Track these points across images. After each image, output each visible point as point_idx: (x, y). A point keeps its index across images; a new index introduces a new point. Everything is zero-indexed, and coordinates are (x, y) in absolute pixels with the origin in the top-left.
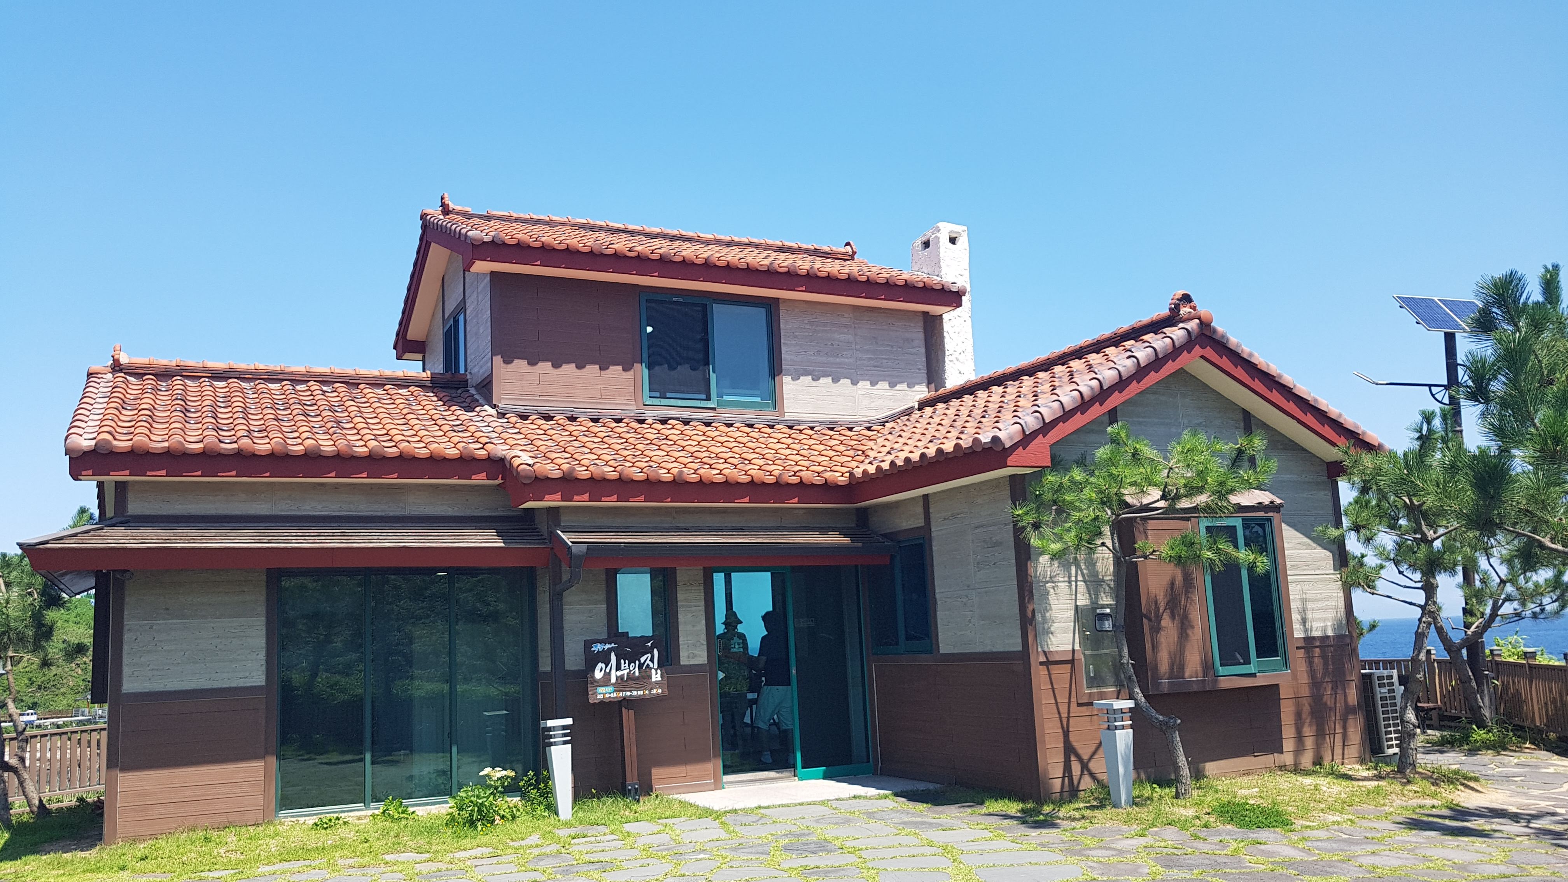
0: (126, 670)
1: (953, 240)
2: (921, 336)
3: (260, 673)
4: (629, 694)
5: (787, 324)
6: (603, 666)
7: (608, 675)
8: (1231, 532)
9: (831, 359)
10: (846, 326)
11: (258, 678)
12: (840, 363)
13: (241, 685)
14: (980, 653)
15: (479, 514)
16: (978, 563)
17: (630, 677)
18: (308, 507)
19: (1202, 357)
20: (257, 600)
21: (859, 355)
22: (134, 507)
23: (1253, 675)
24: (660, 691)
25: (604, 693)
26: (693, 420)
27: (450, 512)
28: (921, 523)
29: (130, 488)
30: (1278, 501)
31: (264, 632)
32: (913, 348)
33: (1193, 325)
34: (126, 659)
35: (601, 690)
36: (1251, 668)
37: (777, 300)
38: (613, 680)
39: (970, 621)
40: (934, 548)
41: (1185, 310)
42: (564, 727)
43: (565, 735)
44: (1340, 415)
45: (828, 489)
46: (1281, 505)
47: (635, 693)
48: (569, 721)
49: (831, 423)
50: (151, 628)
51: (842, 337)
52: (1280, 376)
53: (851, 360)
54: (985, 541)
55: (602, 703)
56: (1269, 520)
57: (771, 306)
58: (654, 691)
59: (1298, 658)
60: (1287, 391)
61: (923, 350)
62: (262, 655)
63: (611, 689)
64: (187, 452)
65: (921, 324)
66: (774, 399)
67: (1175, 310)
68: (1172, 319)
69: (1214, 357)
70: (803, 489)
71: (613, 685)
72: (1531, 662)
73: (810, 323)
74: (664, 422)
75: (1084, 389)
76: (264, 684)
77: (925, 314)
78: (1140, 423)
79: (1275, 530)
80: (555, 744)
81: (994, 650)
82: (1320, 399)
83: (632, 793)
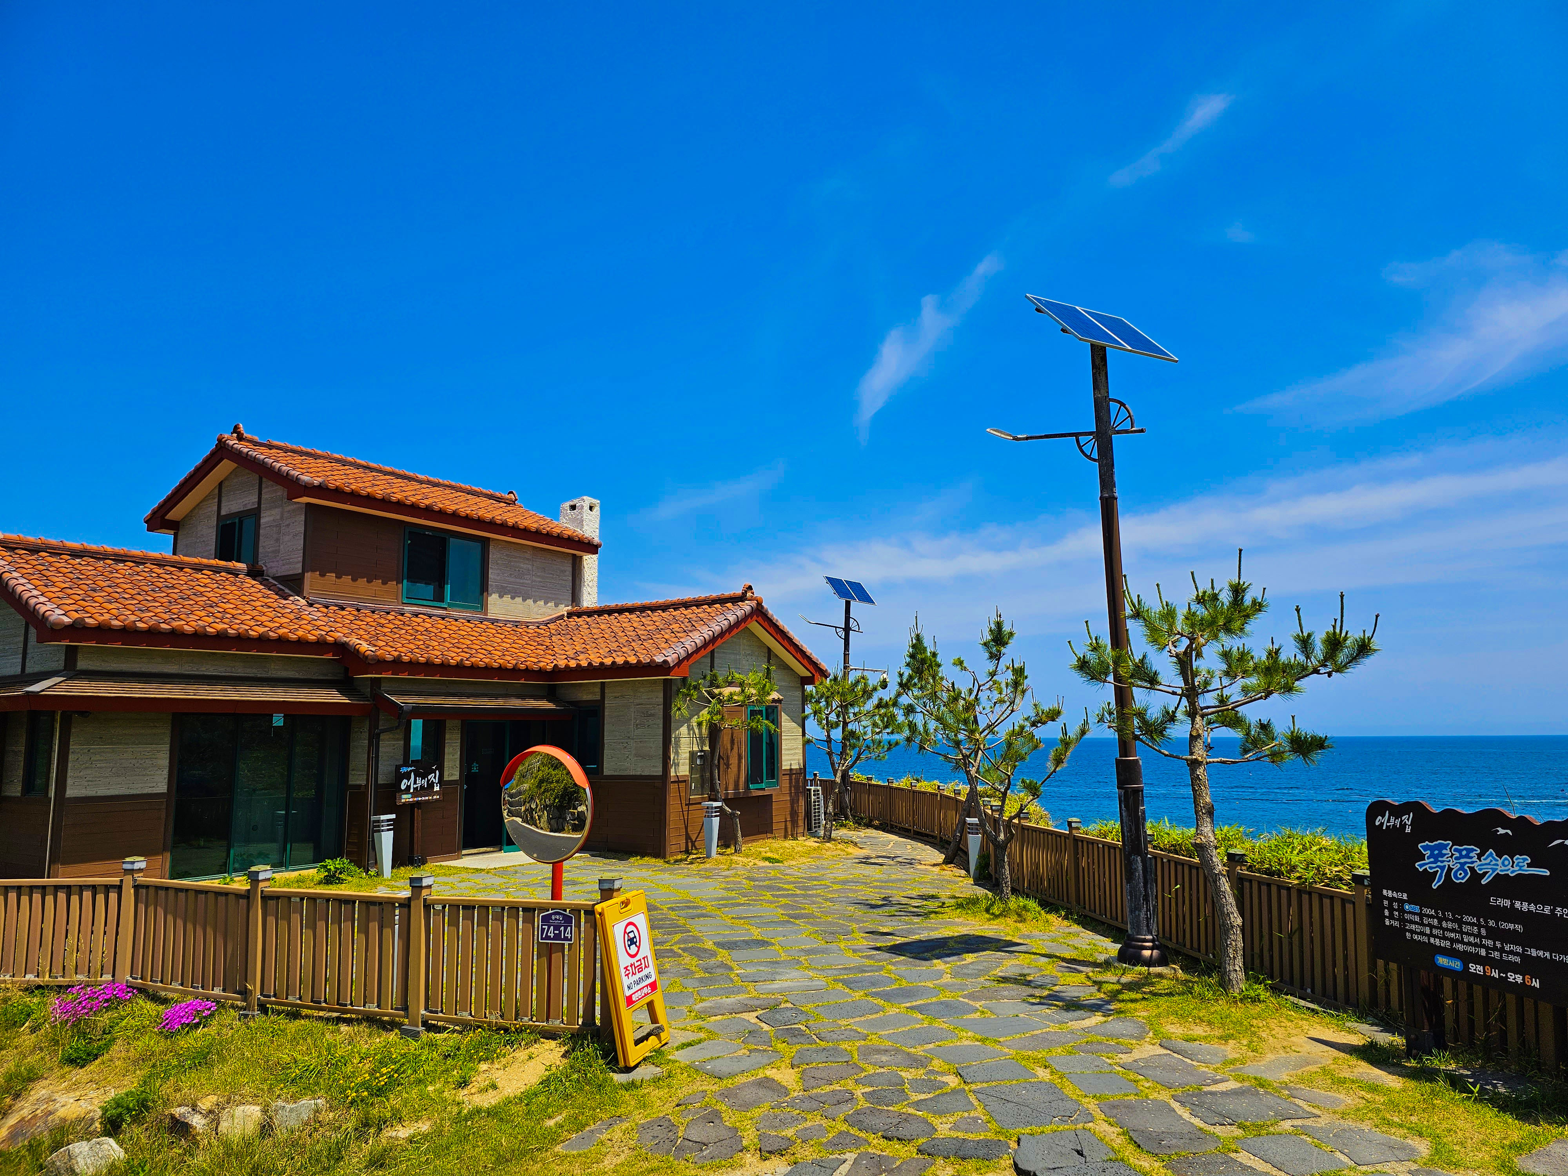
0: (69, 781)
1: (591, 508)
2: (570, 569)
3: (163, 784)
4: (420, 799)
5: (494, 555)
6: (406, 781)
7: (408, 787)
8: (760, 712)
9: (518, 580)
10: (528, 559)
11: (162, 788)
12: (523, 583)
13: (150, 792)
14: (633, 775)
15: (316, 678)
16: (637, 725)
17: (422, 787)
18: (204, 669)
19: (756, 621)
20: (165, 734)
21: (534, 578)
22: (82, 664)
23: (763, 789)
24: (438, 797)
25: (406, 798)
26: (434, 615)
27: (297, 676)
28: (598, 697)
29: (80, 650)
30: (781, 697)
31: (168, 755)
32: (565, 576)
33: (754, 603)
34: (70, 773)
35: (404, 796)
36: (763, 786)
37: (488, 539)
38: (412, 791)
39: (628, 757)
40: (606, 714)
41: (749, 594)
42: (388, 820)
43: (388, 825)
44: (811, 654)
45: (541, 673)
46: (782, 700)
47: (423, 798)
48: (393, 816)
49: (516, 622)
50: (89, 751)
51: (525, 566)
52: (788, 632)
53: (529, 582)
54: (643, 713)
55: (404, 804)
56: (776, 707)
57: (485, 542)
58: (435, 797)
59: (785, 782)
60: (790, 640)
61: (571, 578)
62: (166, 772)
63: (410, 796)
64: (137, 629)
65: (571, 562)
66: (483, 606)
67: (744, 594)
68: (742, 598)
69: (762, 622)
70: (528, 673)
71: (411, 793)
72: (870, 782)
73: (507, 555)
74: (416, 615)
75: (707, 637)
76: (166, 791)
77: (574, 555)
78: (724, 652)
79: (779, 714)
80: (383, 831)
81: (643, 774)
82: (804, 645)
83: (418, 861)
